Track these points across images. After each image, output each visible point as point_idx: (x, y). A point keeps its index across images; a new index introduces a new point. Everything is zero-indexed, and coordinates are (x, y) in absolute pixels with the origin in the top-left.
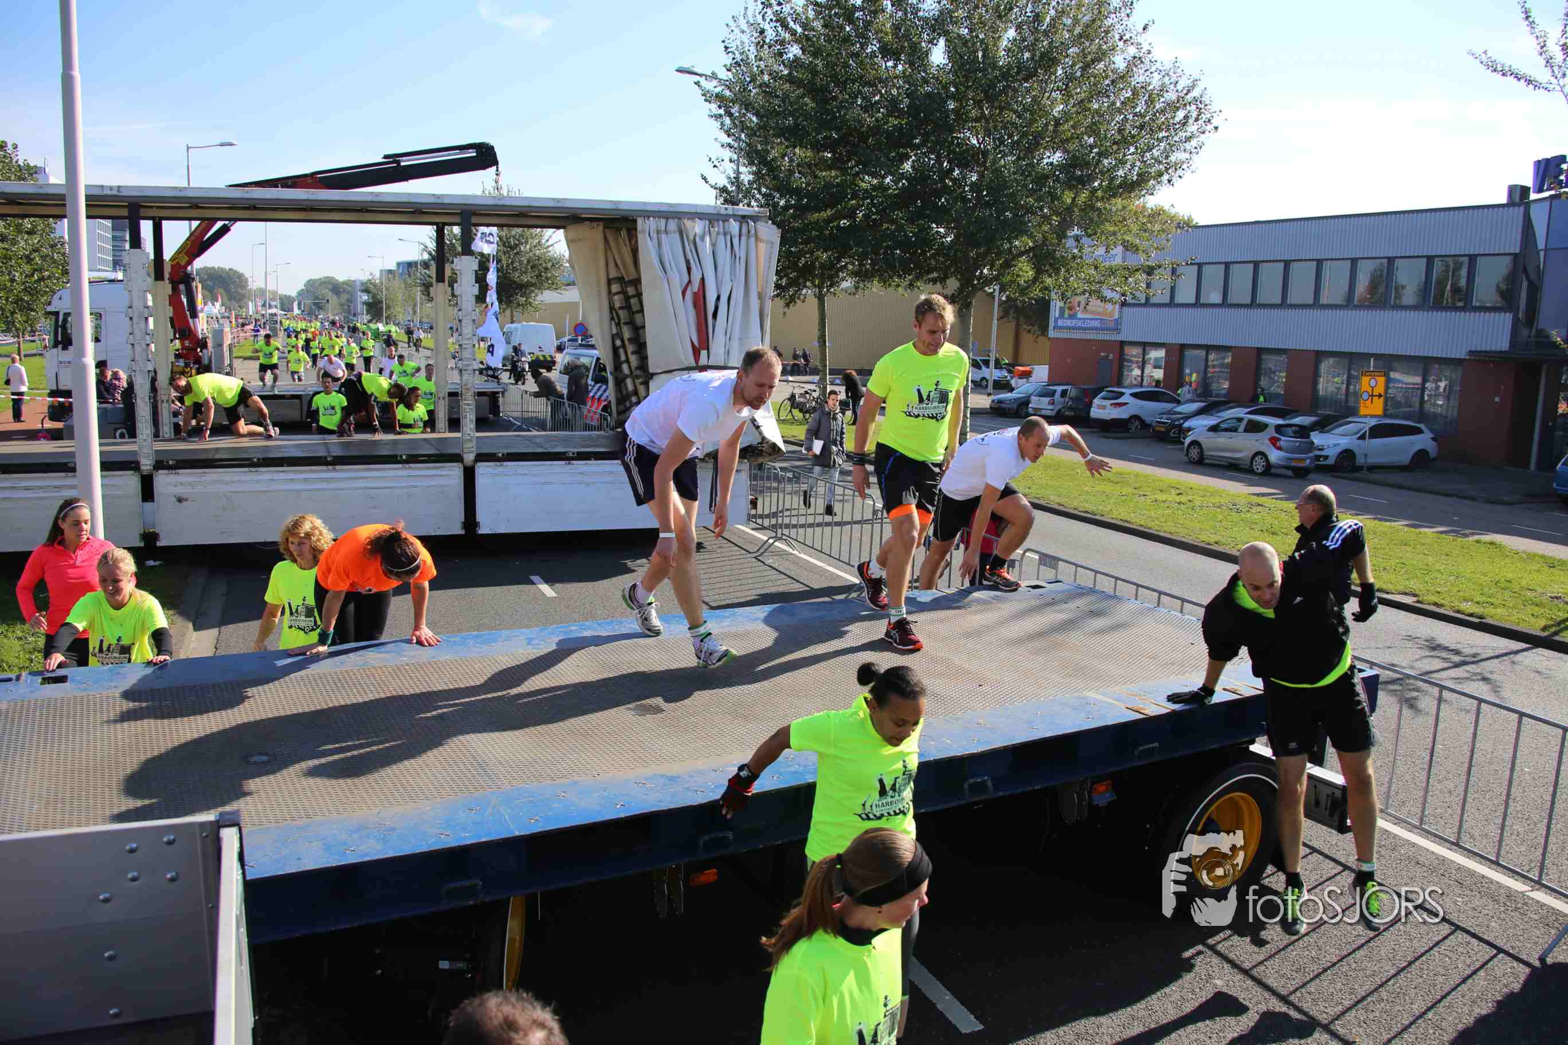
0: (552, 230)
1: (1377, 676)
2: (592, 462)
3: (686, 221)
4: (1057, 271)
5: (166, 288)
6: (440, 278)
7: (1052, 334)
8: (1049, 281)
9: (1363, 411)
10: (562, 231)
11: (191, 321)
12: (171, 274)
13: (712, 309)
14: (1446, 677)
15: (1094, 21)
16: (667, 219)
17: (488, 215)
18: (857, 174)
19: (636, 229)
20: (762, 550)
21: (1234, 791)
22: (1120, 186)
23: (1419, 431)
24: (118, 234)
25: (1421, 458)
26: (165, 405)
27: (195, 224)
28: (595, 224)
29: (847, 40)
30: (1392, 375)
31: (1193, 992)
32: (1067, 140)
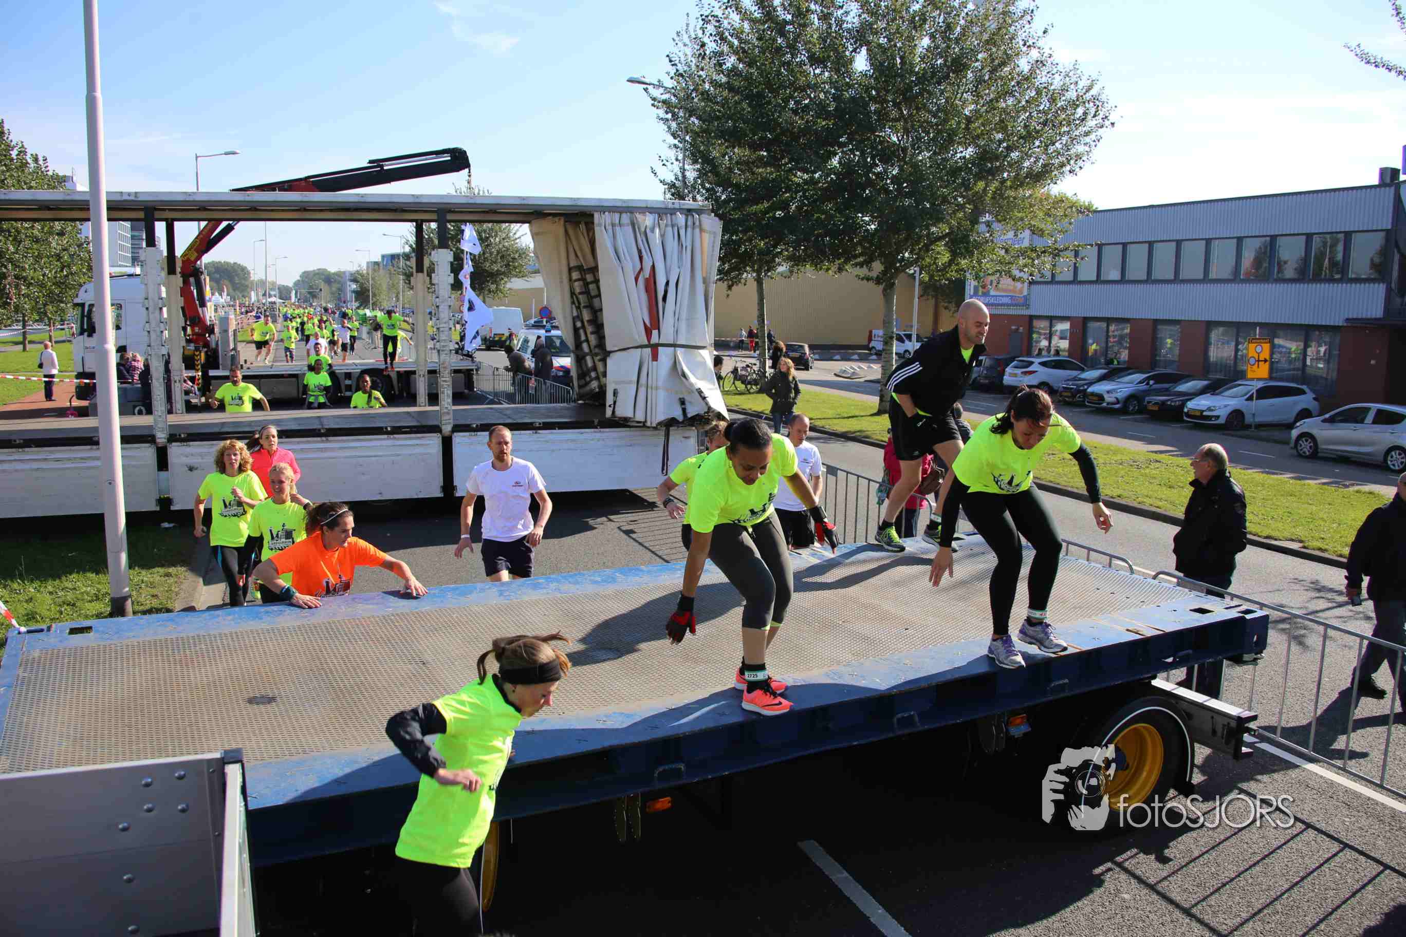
0: (519, 225)
1: (1267, 617)
2: (557, 431)
3: (638, 215)
4: (971, 254)
6: (420, 269)
8: (964, 262)
9: (1250, 375)
10: (527, 225)
11: (200, 310)
12: (182, 268)
13: (663, 293)
14: (1331, 617)
15: (1000, 29)
16: (621, 213)
17: (461, 212)
18: (790, 170)
19: (593, 223)
21: (1138, 722)
22: (1026, 177)
23: (1302, 392)
24: (136, 233)
26: (177, 384)
27: (203, 224)
28: (556, 219)
29: (779, 49)
30: (1277, 341)
31: (1103, 905)
32: (978, 137)
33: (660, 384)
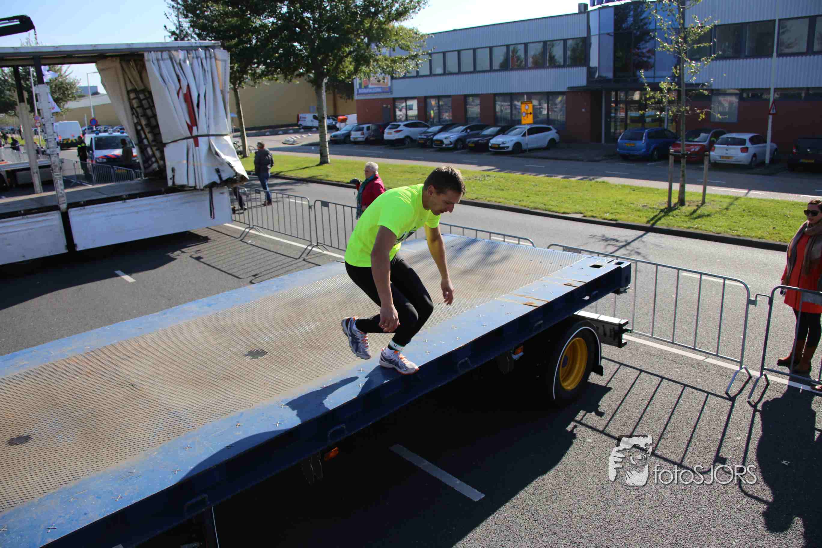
1: (630, 265)
2: (138, 199)
3: (173, 53)
6: (21, 100)
7: (356, 97)
9: (523, 122)
10: (94, 65)
13: (196, 102)
16: (162, 52)
17: (47, 58)
18: (250, 18)
19: (143, 59)
20: (243, 236)
21: (575, 338)
22: (395, 15)
23: (550, 130)
25: (552, 142)
28: (114, 59)
33: (203, 162)
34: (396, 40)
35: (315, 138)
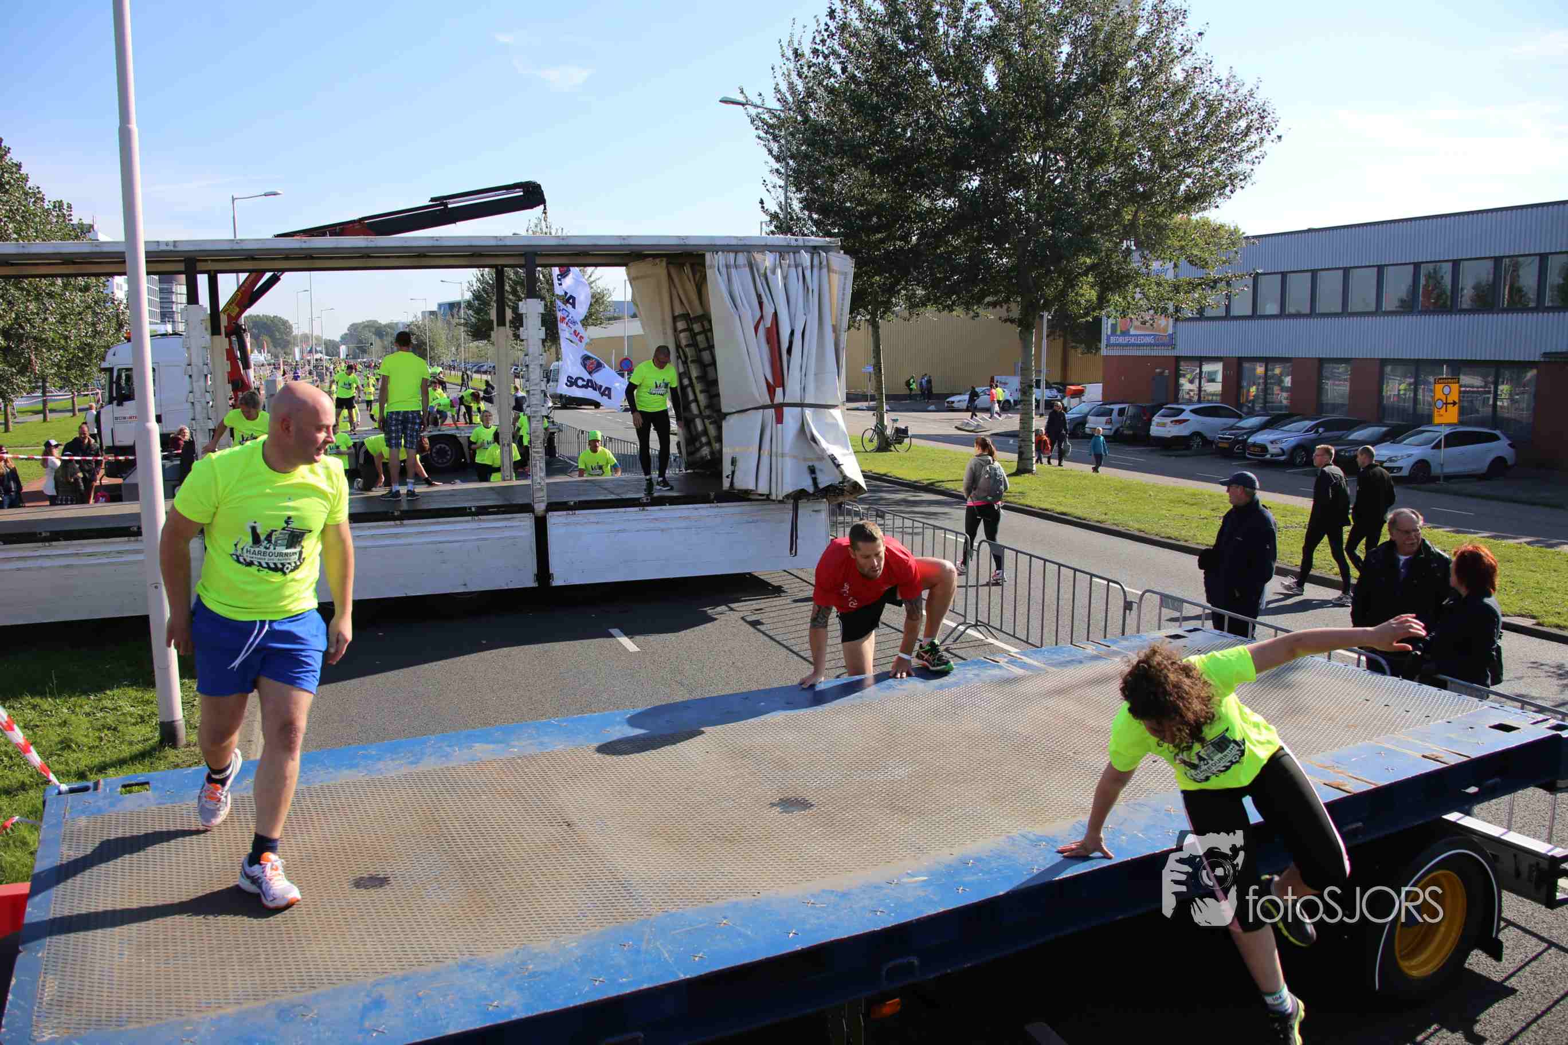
0: (610, 268)
2: (667, 507)
3: (755, 255)
4: (1124, 289)
5: (222, 342)
6: (499, 322)
7: (1104, 351)
8: (1114, 299)
9: (1437, 420)
10: (622, 270)
11: (244, 372)
12: (225, 327)
13: (787, 345)
16: (735, 253)
17: (548, 255)
19: (704, 264)
22: (1183, 200)
23: (1495, 438)
25: (1498, 464)
27: (245, 275)
28: (658, 261)
30: (1465, 379)
33: (786, 450)
34: (1182, 248)
35: (1012, 422)
